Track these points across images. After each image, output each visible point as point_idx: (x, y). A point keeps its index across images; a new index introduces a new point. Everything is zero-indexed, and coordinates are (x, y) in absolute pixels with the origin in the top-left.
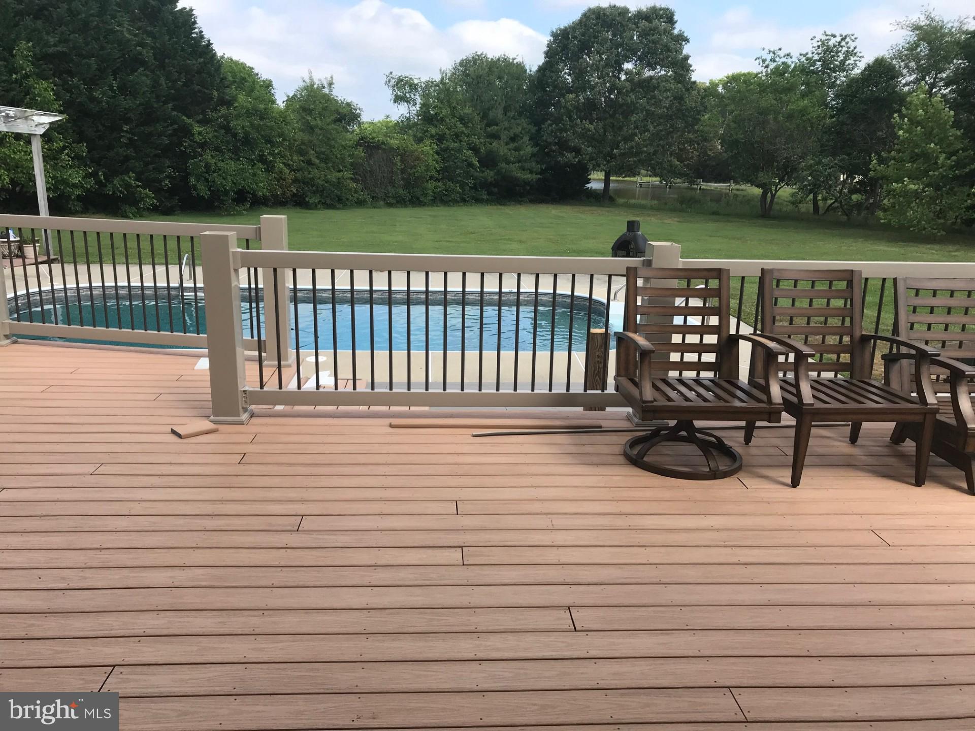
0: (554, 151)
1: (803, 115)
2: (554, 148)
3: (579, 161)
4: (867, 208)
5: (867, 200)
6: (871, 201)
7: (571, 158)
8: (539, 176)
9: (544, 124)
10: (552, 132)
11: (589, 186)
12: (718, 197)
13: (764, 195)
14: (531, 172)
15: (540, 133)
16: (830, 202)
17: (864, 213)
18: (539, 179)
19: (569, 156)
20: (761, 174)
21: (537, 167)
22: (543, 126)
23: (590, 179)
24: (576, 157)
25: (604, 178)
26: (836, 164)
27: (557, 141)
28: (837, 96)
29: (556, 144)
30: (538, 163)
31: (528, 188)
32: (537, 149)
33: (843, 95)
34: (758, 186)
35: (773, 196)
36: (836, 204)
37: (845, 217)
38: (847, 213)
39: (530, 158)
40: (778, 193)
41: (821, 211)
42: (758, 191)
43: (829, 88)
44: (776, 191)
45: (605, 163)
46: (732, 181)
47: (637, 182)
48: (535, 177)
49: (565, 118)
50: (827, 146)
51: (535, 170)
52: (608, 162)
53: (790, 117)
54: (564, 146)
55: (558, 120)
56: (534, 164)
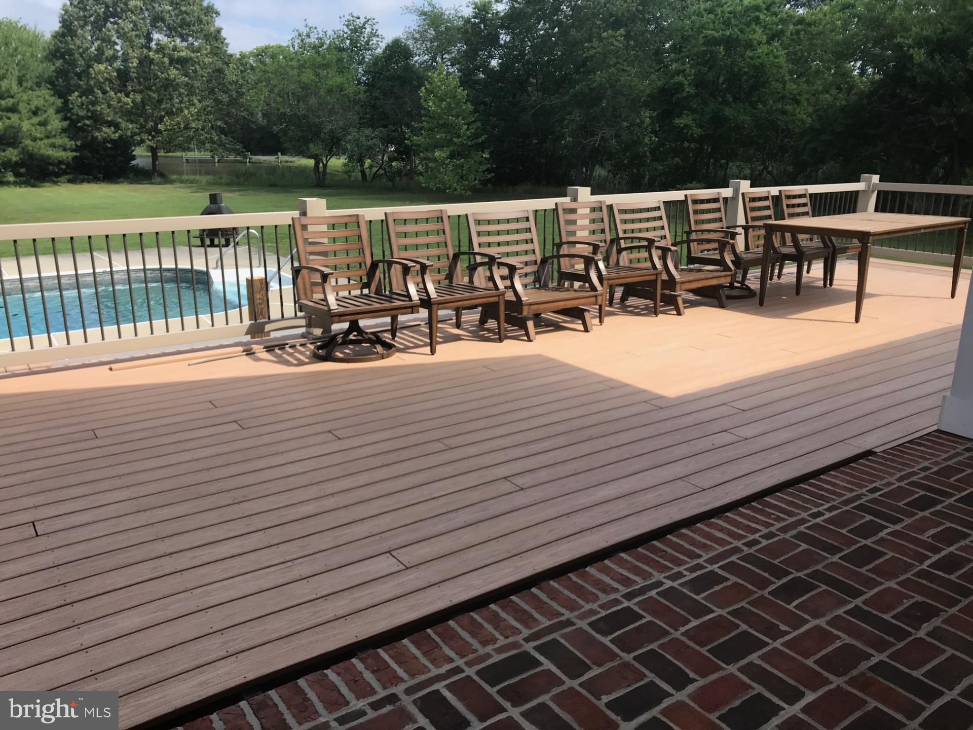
0: (88, 126)
1: (341, 90)
2: (88, 122)
3: (121, 136)
4: (406, 175)
5: (405, 167)
6: (408, 167)
7: (110, 133)
8: (75, 154)
9: (71, 96)
10: (82, 104)
11: (134, 162)
12: (272, 169)
13: (317, 164)
14: (65, 149)
15: (68, 106)
16: (375, 169)
17: (404, 179)
18: (76, 157)
19: (107, 131)
20: (311, 145)
21: (70, 144)
22: (70, 98)
23: (135, 156)
24: (114, 133)
25: (150, 154)
26: (376, 135)
27: (90, 115)
28: (366, 72)
29: (88, 118)
30: (72, 139)
31: (63, 167)
32: (67, 122)
33: (371, 72)
34: (310, 157)
35: (325, 166)
36: (381, 172)
37: (390, 183)
38: (391, 179)
39: (61, 133)
40: (329, 163)
41: (369, 179)
42: (311, 162)
43: (359, 64)
44: (327, 162)
45: (150, 138)
46: (279, 154)
47: (182, 157)
48: (71, 155)
49: (96, 90)
50: (365, 118)
51: (69, 147)
52: (153, 137)
53: (330, 91)
54: (98, 120)
55: (88, 91)
56: (66, 140)
